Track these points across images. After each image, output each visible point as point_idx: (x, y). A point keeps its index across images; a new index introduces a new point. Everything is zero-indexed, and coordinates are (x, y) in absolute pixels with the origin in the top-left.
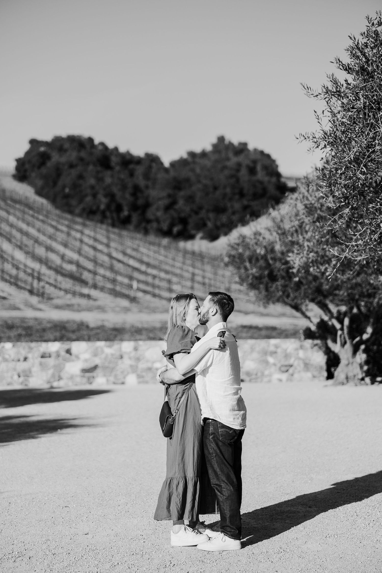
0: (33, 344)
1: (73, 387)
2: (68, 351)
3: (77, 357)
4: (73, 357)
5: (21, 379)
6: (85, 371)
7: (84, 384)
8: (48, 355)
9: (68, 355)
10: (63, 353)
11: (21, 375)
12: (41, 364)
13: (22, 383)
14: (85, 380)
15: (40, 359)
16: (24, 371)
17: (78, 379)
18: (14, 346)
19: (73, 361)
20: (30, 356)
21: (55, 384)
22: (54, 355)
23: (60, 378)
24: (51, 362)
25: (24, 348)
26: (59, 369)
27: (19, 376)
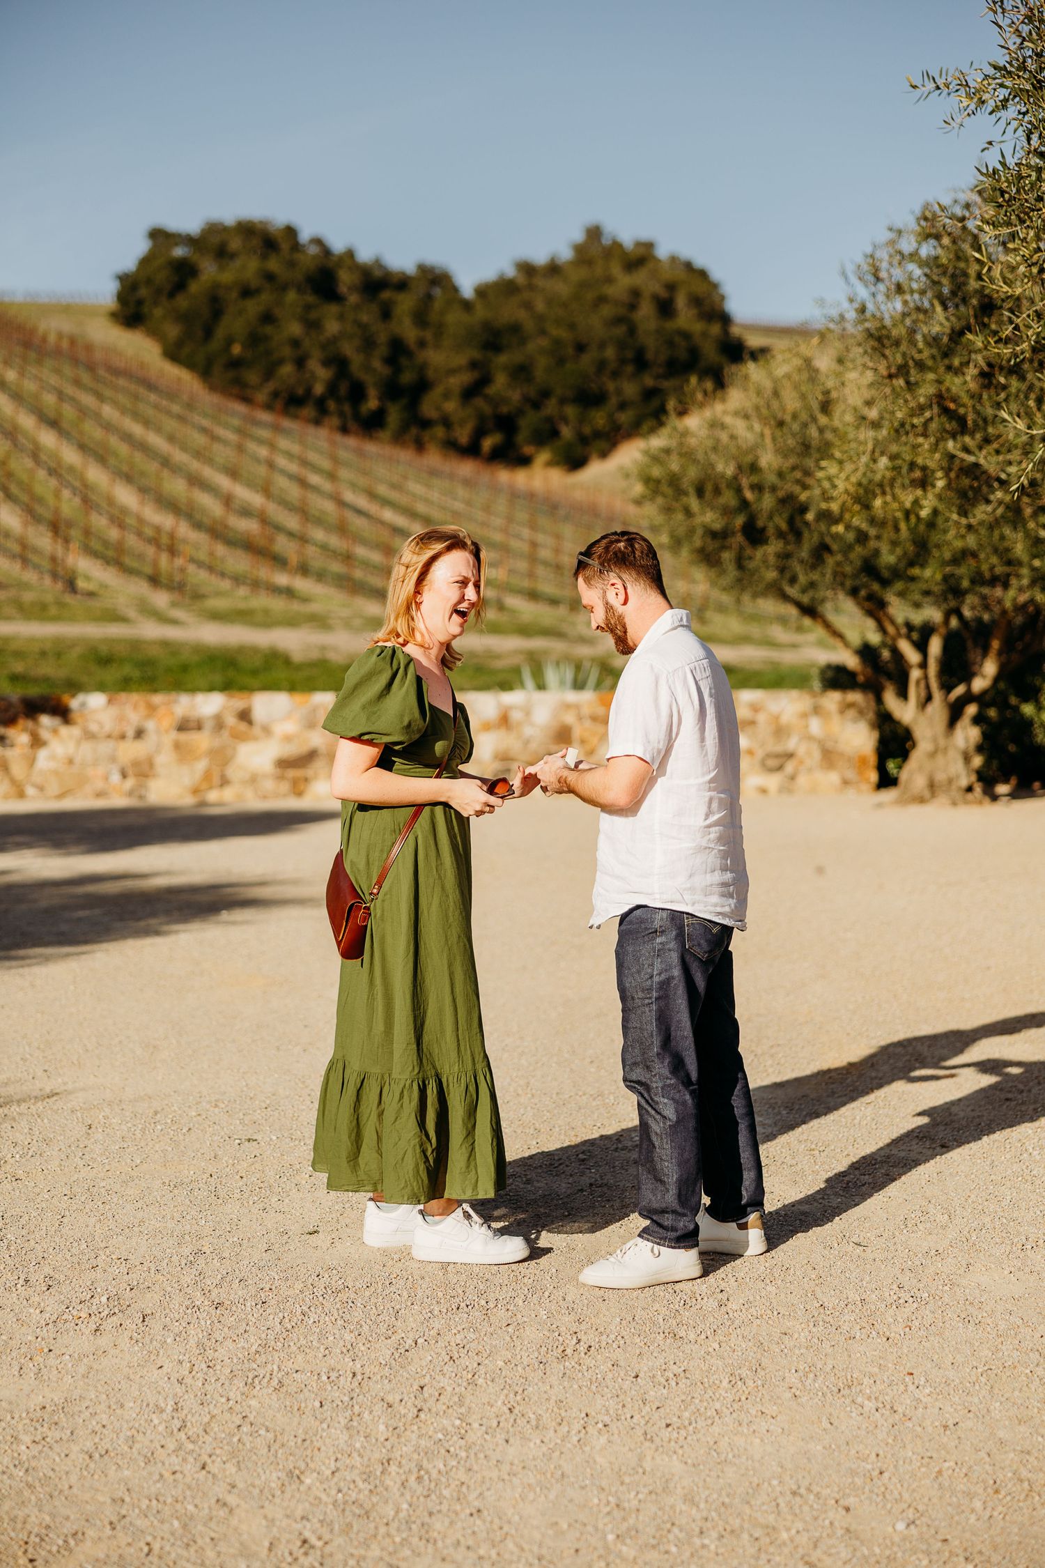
0: (158, 699)
1: (254, 803)
2: (245, 716)
3: (267, 730)
4: (256, 730)
5: (130, 783)
6: (284, 764)
7: (285, 796)
8: (192, 725)
9: (243, 726)
10: (231, 720)
11: (130, 772)
12: (177, 746)
13: (130, 793)
14: (285, 787)
15: (174, 735)
16: (136, 764)
17: (269, 785)
18: (110, 701)
19: (255, 739)
20: (150, 725)
21: (213, 796)
22: (208, 725)
23: (224, 782)
24: (202, 741)
25: (135, 707)
26: (222, 758)
27: (124, 775)
